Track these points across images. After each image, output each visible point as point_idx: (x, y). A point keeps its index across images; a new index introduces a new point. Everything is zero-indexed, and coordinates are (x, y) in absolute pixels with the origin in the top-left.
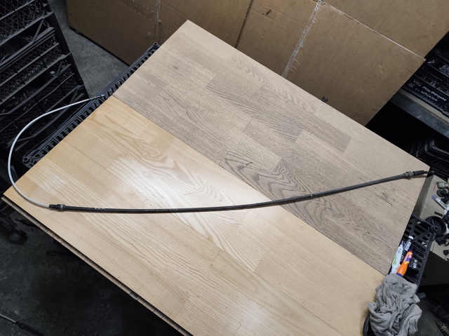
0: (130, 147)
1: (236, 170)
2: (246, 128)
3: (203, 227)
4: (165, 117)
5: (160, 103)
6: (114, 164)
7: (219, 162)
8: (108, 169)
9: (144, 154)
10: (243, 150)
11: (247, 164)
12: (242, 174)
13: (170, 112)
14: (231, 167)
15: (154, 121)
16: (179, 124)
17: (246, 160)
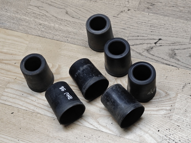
1: (145, 53)
2: (140, 4)
4: (44, 25)
5: (34, 13)
6: (5, 94)
10: (145, 30)
11: (155, 43)
12: (154, 55)
13: (47, 19)
14: (138, 53)
15: (33, 33)
16: (62, 27)
17: (153, 39)
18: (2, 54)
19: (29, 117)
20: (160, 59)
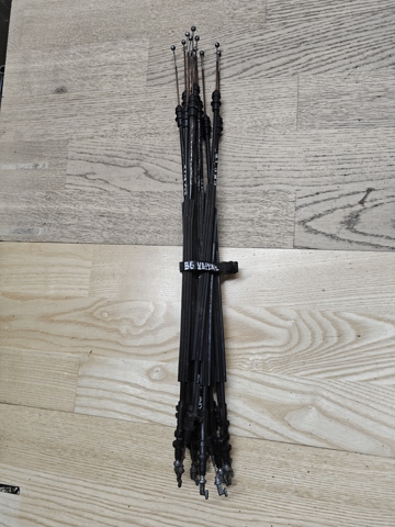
0: (87, 332)
1: (345, 234)
2: (299, 112)
3: (362, 431)
4: (110, 215)
5: (82, 192)
6: (81, 391)
7: (289, 240)
8: (77, 410)
9: (123, 330)
10: (328, 172)
11: (362, 202)
12: (365, 234)
13: (112, 199)
14: (327, 235)
15: (95, 239)
16: (147, 212)
17: (354, 193)
18: (50, 301)
19: (142, 436)
20: (382, 239)
